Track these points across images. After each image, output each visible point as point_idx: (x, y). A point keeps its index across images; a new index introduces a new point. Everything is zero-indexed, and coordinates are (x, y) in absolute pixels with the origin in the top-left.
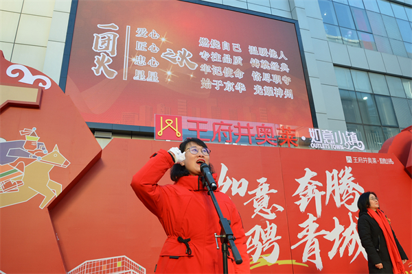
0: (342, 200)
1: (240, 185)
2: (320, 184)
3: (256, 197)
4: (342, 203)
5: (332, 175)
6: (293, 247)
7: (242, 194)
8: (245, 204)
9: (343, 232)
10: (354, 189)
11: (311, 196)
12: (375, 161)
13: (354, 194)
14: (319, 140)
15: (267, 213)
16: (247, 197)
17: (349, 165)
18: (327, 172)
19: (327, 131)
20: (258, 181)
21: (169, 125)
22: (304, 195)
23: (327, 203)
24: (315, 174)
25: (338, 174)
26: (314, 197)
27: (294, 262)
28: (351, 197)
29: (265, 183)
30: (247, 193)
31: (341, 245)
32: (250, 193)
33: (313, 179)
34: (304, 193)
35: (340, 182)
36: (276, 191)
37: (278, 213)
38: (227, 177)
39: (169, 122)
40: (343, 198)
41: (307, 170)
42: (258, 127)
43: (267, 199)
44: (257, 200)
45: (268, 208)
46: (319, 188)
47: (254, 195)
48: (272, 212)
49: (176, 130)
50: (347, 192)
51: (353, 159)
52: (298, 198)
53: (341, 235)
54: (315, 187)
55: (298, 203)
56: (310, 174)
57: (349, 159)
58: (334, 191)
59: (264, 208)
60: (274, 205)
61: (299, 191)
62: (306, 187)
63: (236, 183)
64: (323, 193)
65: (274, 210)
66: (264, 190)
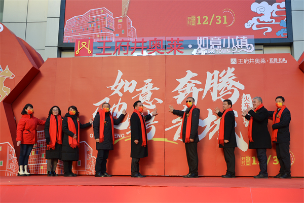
0: (218, 95)
1: (131, 85)
2: (200, 83)
3: (142, 93)
4: (219, 98)
5: (212, 75)
6: (166, 130)
7: (131, 91)
8: (133, 98)
9: (215, 121)
10: (233, 86)
11: (188, 92)
12: (263, 61)
13: (232, 91)
14: (205, 46)
15: (149, 105)
16: (135, 93)
17: (231, 66)
18: (208, 73)
19: (215, 38)
20: (145, 81)
21: (84, 46)
22: (183, 92)
23: (203, 97)
24: (196, 75)
25: (219, 74)
26: (191, 93)
27: (166, 140)
28: (230, 93)
29: (150, 83)
30: (135, 90)
31: (211, 130)
32: (137, 90)
33: (193, 78)
34: (182, 90)
35: (220, 80)
36: (159, 89)
37: (158, 105)
38: (122, 80)
39: (84, 44)
40: (220, 94)
41: (189, 72)
42: (151, 41)
43: (150, 94)
44: (142, 95)
45: (150, 101)
46: (197, 86)
47: (141, 91)
48: (153, 104)
49: (88, 49)
50: (226, 88)
51: (237, 61)
52: (177, 93)
53: (212, 123)
54: (194, 85)
55: (176, 97)
56: (190, 74)
57: (233, 61)
58: (212, 89)
59: (147, 101)
60: (155, 99)
61: (179, 88)
62: (186, 86)
63: (127, 83)
64: (201, 90)
65: (155, 102)
66: (148, 88)
